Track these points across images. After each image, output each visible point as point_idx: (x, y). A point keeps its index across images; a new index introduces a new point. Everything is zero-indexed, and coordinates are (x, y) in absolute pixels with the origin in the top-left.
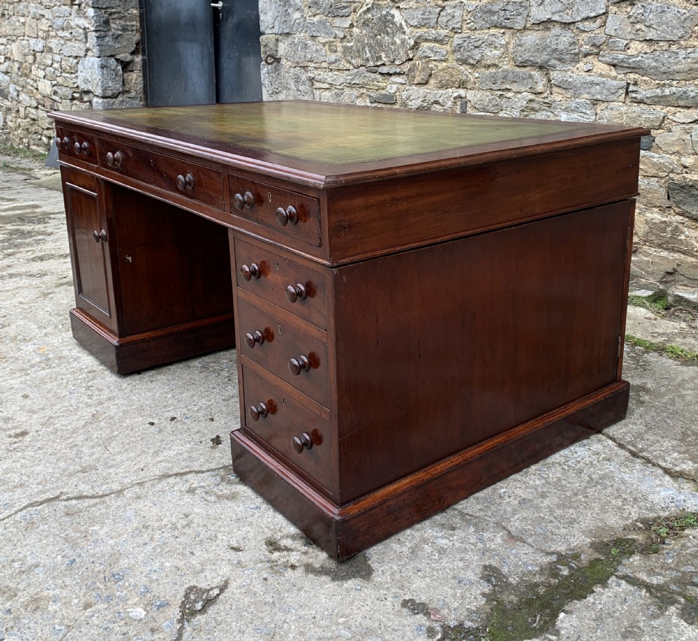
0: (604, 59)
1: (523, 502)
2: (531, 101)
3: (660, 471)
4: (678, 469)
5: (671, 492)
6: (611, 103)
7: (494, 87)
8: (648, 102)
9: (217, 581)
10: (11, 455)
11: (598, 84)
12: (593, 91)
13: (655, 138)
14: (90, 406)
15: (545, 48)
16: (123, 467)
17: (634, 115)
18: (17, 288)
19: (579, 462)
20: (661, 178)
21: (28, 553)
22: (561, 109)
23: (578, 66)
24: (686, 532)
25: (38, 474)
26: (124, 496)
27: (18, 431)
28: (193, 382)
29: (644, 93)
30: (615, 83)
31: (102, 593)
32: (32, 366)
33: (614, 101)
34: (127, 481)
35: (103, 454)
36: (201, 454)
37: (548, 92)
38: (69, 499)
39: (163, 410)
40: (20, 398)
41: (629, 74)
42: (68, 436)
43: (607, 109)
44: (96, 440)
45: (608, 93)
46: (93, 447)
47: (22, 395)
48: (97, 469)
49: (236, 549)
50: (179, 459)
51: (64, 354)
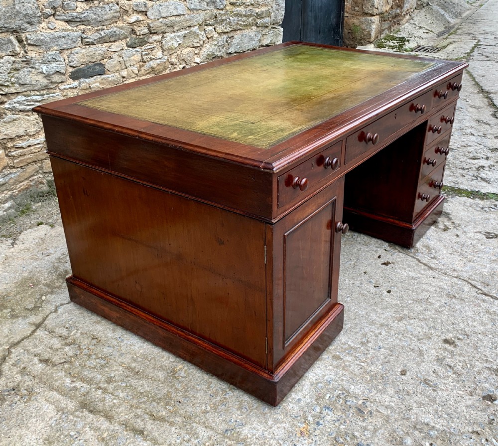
2: (14, 62)
8: (96, 42)
11: (63, 37)
12: (60, 43)
13: (104, 65)
15: (17, 15)
16: (438, 284)
17: (91, 54)
22: (39, 62)
29: (91, 38)
30: (75, 34)
33: (75, 47)
34: (447, 278)
36: (402, 264)
37: (22, 52)
38: (479, 289)
39: (368, 294)
40: (408, 373)
41: (80, 26)
42: (431, 319)
43: (73, 54)
44: (424, 306)
45: (72, 42)
46: (432, 304)
47: (403, 377)
48: (449, 292)
49: (458, 236)
50: (414, 270)
51: (308, 401)
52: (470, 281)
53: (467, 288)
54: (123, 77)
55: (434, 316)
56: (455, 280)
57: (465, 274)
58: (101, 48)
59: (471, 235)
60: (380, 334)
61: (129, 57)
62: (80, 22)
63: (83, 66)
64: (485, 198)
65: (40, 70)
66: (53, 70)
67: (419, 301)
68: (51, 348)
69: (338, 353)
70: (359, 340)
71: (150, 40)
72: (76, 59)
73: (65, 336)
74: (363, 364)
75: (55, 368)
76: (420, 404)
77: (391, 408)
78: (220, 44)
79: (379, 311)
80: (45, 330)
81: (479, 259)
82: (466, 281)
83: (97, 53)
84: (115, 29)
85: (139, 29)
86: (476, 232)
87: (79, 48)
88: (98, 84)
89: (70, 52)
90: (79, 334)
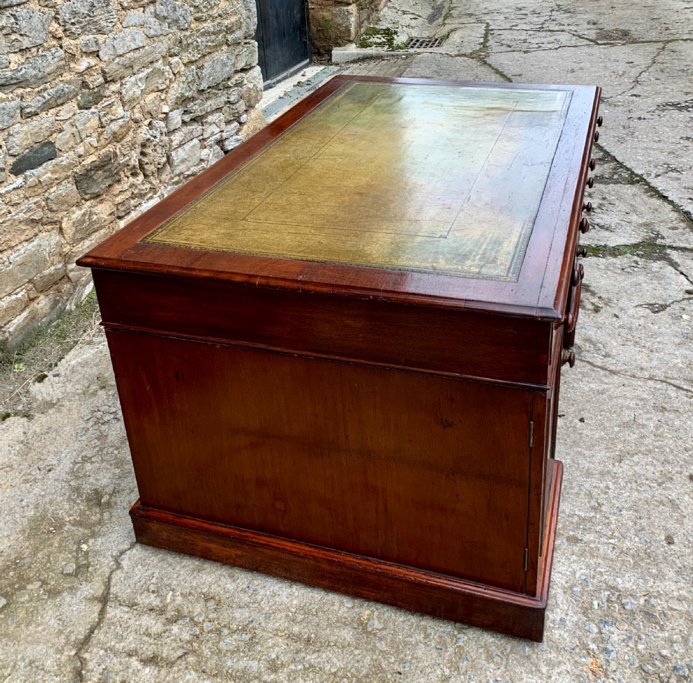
8: (39, 111)
13: (54, 143)
20: (69, 177)
29: (33, 104)
30: (12, 104)
33: (13, 124)
38: (686, 390)
40: (676, 540)
41: (15, 91)
42: (656, 450)
43: (12, 135)
44: (636, 432)
45: (8, 118)
46: (644, 426)
47: (672, 547)
48: (654, 403)
49: (617, 316)
50: (593, 379)
51: (575, 619)
52: (669, 380)
53: (672, 392)
54: (80, 156)
55: (656, 444)
56: (651, 383)
58: (47, 118)
59: (632, 311)
60: (607, 488)
61: (84, 124)
62: (16, 84)
63: (27, 151)
64: (618, 253)
67: (626, 425)
68: (149, 635)
69: (571, 533)
70: (588, 505)
71: (108, 93)
72: (18, 142)
73: (158, 606)
74: (612, 541)
75: (175, 669)
77: (685, 599)
78: (189, 80)
79: (587, 453)
80: (121, 605)
81: (661, 346)
82: (665, 382)
83: (43, 127)
84: (62, 85)
85: (91, 79)
86: (636, 307)
87: (19, 124)
88: (49, 175)
89: (7, 133)
90: (180, 598)
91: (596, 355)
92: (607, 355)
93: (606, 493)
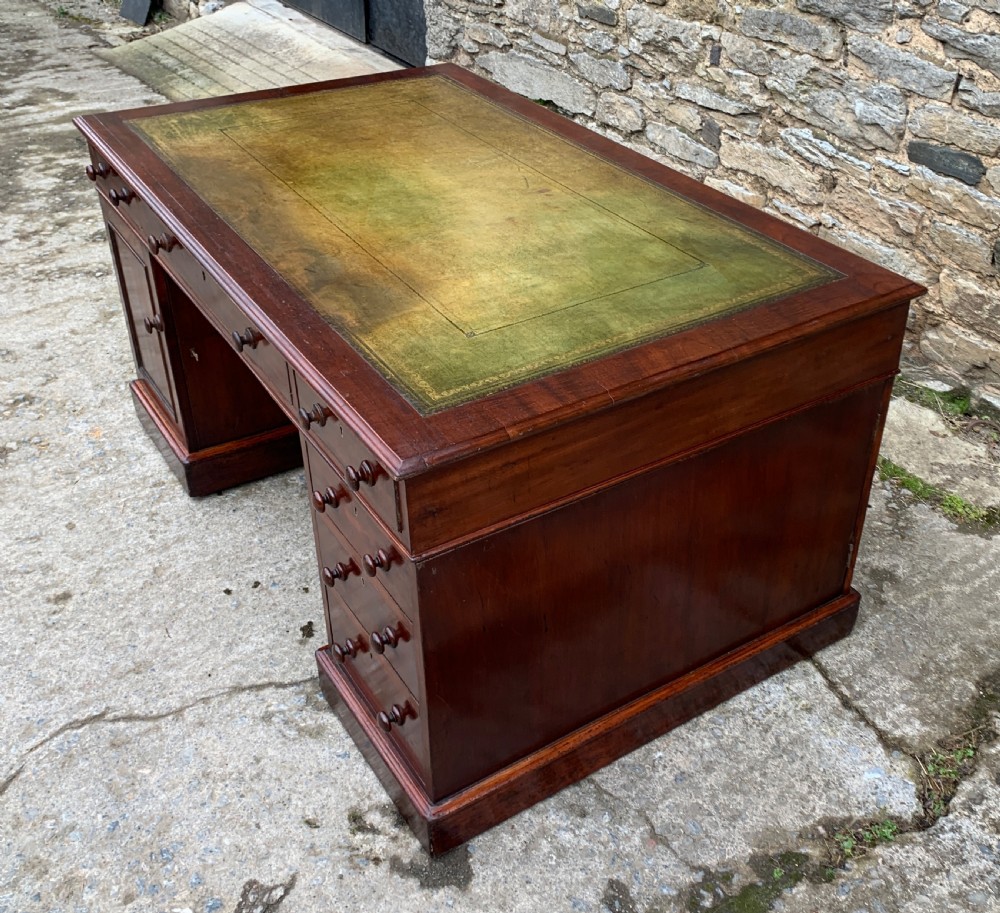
0: (929, 29)
1: (682, 777)
2: (815, 70)
3: (873, 736)
4: (897, 733)
5: (879, 776)
6: (931, 101)
7: (762, 35)
8: (986, 112)
9: (283, 877)
10: (49, 635)
11: (914, 68)
12: (906, 76)
13: (986, 169)
14: (152, 551)
16: (186, 669)
17: (961, 128)
18: (68, 300)
19: (768, 711)
20: (987, 231)
21: (64, 807)
22: (857, 92)
23: (890, 29)
24: (878, 850)
25: (81, 671)
26: (183, 720)
27: (60, 591)
28: (289, 515)
29: (981, 96)
30: (940, 71)
31: (147, 879)
32: (82, 467)
33: (935, 99)
34: (189, 693)
35: (163, 642)
36: (286, 653)
37: (841, 60)
38: (116, 720)
39: (246, 566)
40: (64, 529)
41: (964, 62)
42: (121, 606)
44: (155, 616)
46: (151, 628)
47: (66, 523)
48: (154, 670)
49: (311, 824)
50: (257, 660)
51: (124, 445)
52: (150, 724)
53: (137, 704)
55: (125, 613)
56: (175, 704)
57: (176, 733)
58: (991, 130)
63: (935, 143)
65: (852, 106)
66: (870, 117)
67: (174, 615)
72: (923, 121)
76: (17, 517)
83: (974, 133)
87: (944, 105)
88: (949, 197)
89: (923, 103)
91: (282, 707)
92: (267, 718)
93: (151, 532)
